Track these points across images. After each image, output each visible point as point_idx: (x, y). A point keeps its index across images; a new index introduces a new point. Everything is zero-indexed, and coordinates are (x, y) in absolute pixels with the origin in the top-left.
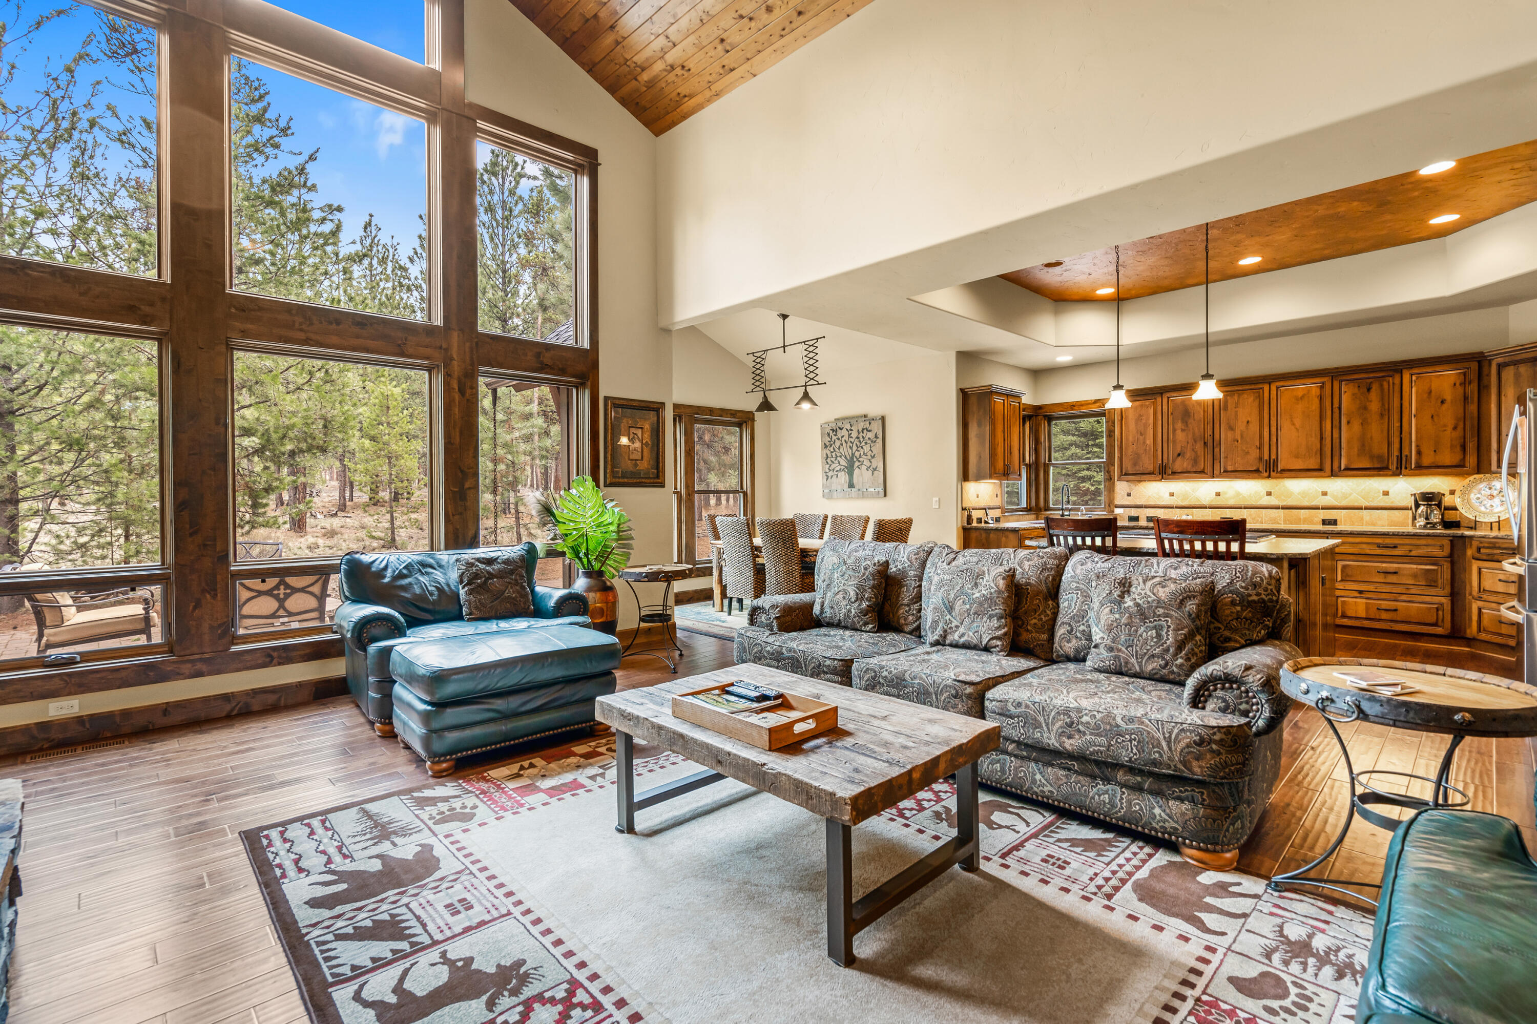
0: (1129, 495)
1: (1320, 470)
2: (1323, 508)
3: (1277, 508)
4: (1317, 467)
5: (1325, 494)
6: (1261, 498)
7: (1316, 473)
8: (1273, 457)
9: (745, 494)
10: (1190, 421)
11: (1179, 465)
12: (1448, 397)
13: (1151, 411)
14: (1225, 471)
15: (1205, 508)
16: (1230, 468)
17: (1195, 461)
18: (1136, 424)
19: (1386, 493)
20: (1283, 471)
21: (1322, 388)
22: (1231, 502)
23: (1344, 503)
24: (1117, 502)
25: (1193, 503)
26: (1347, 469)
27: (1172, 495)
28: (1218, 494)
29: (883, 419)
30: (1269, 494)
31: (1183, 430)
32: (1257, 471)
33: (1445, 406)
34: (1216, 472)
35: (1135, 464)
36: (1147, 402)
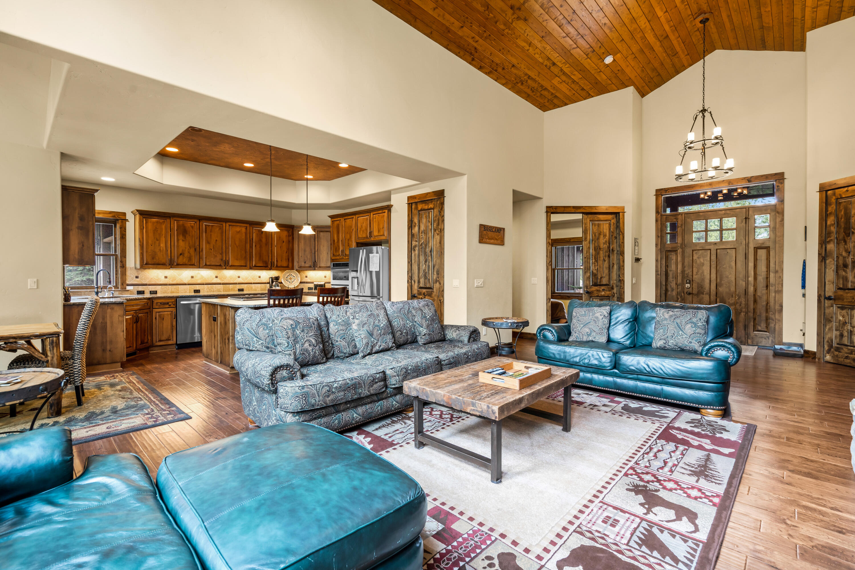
0: (137, 277)
1: (246, 266)
2: (238, 284)
3: (220, 284)
5: (239, 277)
6: (213, 279)
7: (244, 267)
8: (227, 259)
10: (187, 236)
11: (181, 260)
12: (285, 241)
13: (164, 226)
14: (206, 265)
15: (186, 284)
16: (208, 264)
17: (190, 259)
18: (154, 233)
19: (260, 277)
20: (231, 266)
21: (246, 229)
22: (199, 282)
23: (246, 281)
25: (179, 282)
26: (255, 266)
27: (166, 277)
28: (192, 277)
30: (217, 277)
31: (183, 241)
32: (220, 265)
33: (284, 243)
34: (201, 265)
35: (153, 258)
36: (161, 221)
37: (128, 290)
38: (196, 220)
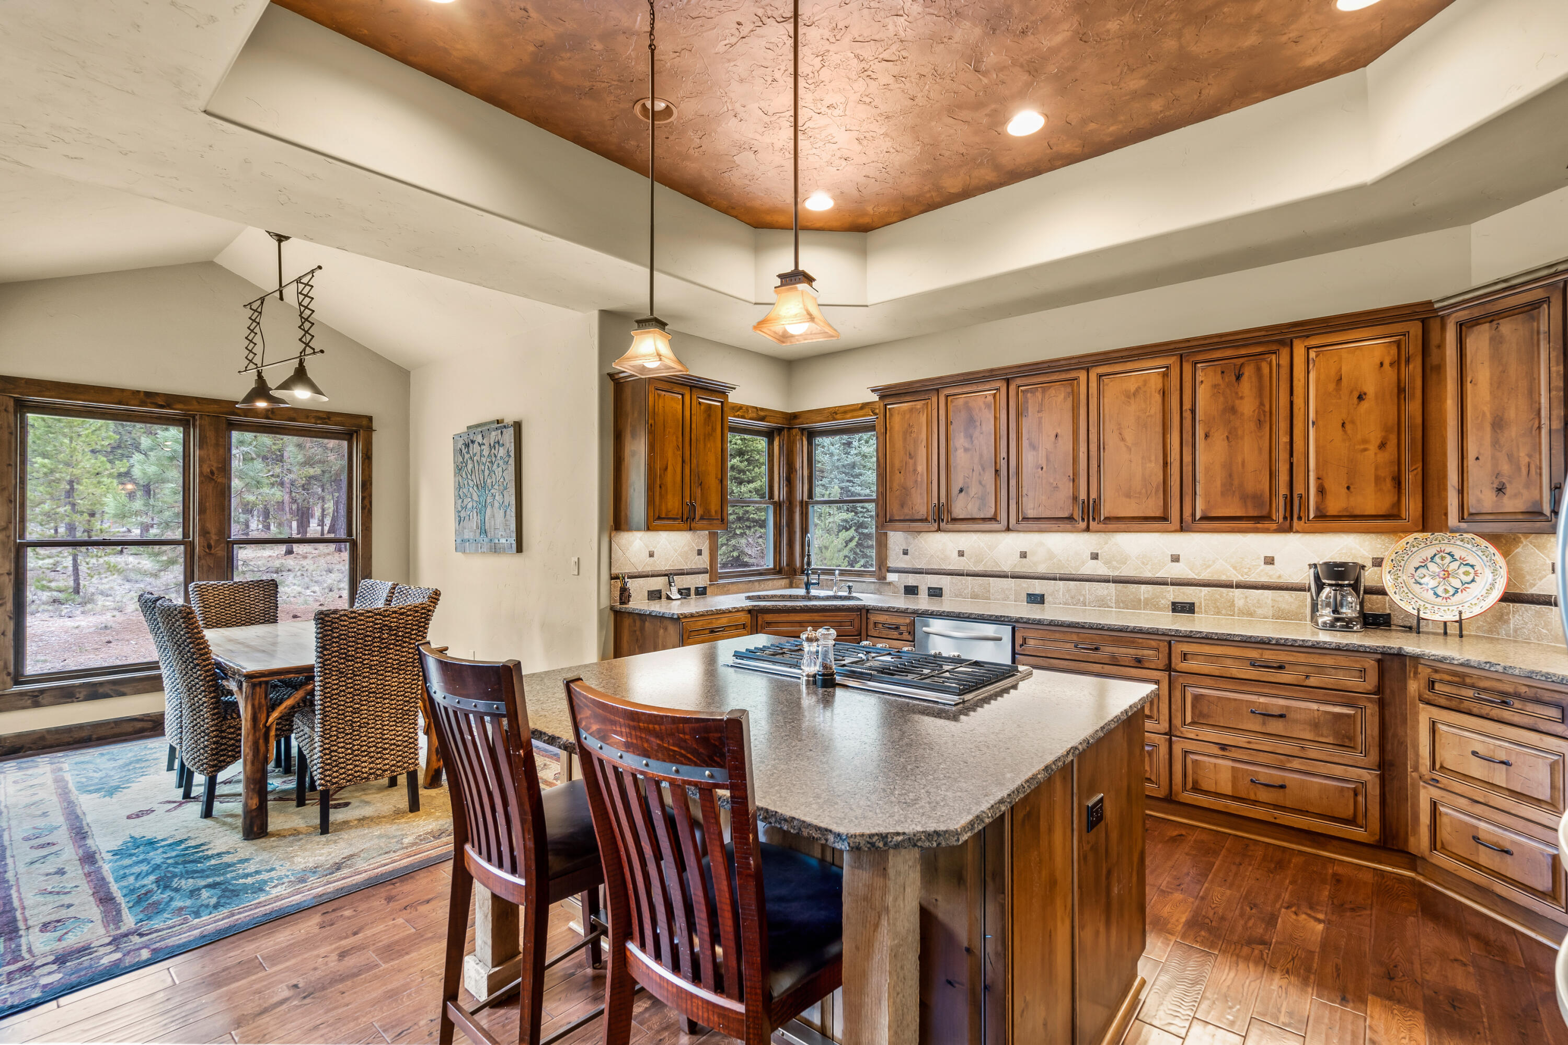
0: (905, 553)
1: (1164, 518)
2: (1173, 584)
3: (1107, 581)
4: (1158, 513)
5: (1176, 559)
6: (1083, 563)
7: (1156, 525)
8: (1093, 495)
9: (354, 544)
10: (976, 433)
11: (962, 510)
12: (1370, 389)
13: (923, 419)
14: (1025, 519)
15: (1006, 576)
17: (983, 501)
18: (905, 439)
19: (1270, 561)
20: (1108, 519)
21: (1165, 375)
22: (1042, 569)
23: (1205, 576)
24: (891, 564)
25: (990, 568)
26: (1205, 518)
27: (961, 554)
28: (1024, 555)
29: (518, 427)
30: (1095, 557)
31: (965, 450)
32: (1070, 518)
33: (1365, 405)
34: (1012, 520)
35: (902, 505)
36: (919, 405)
37: (889, 583)
38: (997, 384)
